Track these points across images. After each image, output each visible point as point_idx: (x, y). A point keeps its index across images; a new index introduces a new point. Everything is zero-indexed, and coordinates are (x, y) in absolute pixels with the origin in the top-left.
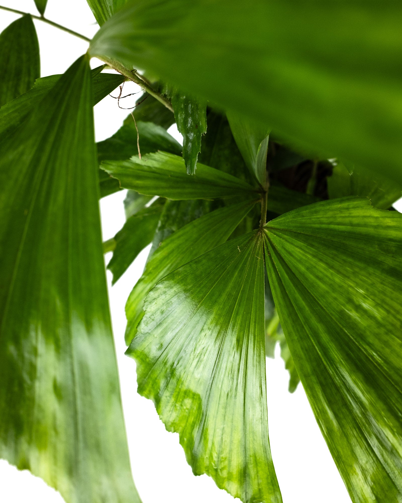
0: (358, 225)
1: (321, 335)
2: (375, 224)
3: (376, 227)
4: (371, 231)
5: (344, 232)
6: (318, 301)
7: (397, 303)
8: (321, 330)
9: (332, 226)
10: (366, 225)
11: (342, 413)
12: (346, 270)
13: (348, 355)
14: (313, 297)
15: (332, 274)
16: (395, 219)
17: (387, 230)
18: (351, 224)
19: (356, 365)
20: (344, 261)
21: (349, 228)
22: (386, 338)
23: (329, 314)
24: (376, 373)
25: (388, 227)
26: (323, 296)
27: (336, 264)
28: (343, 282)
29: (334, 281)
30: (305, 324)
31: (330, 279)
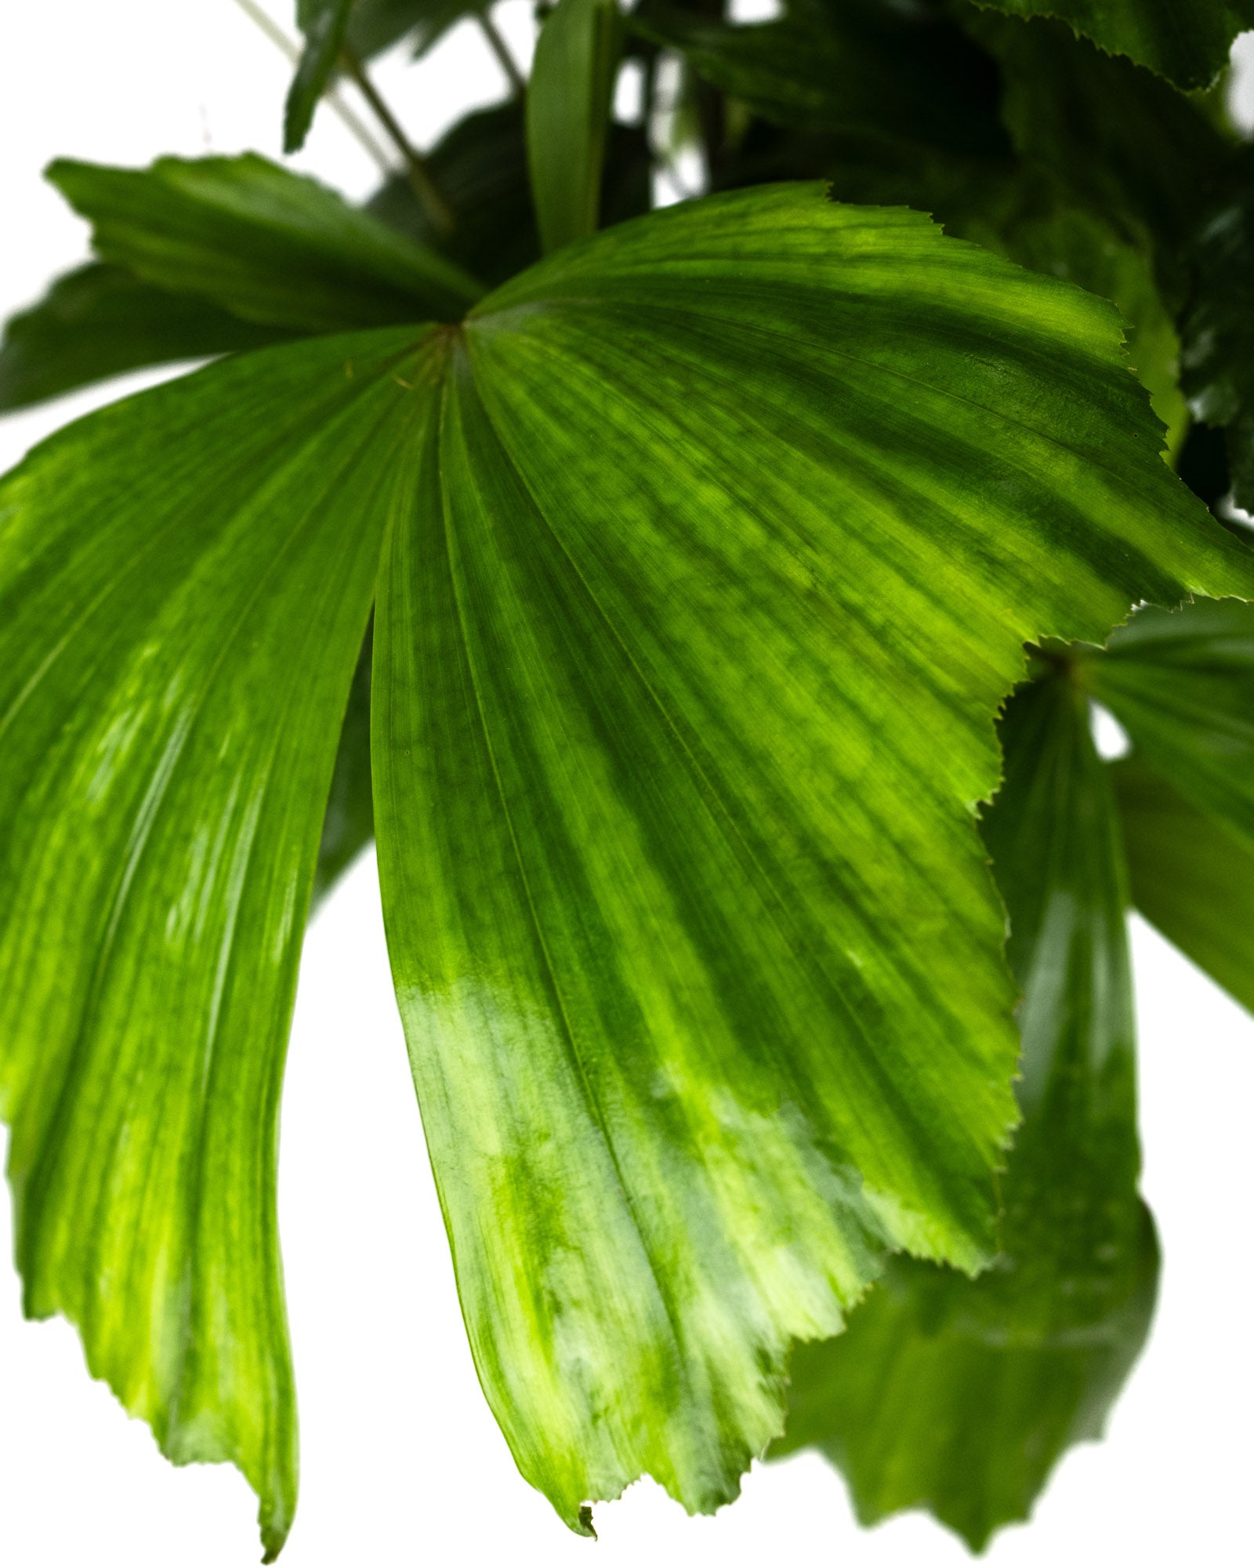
0: (759, 256)
1: (500, 601)
2: (820, 250)
3: (817, 259)
4: (799, 271)
5: (699, 279)
6: (531, 491)
7: (821, 507)
8: (504, 583)
9: (670, 267)
10: (784, 255)
11: (495, 903)
12: (664, 388)
13: (575, 678)
14: (518, 479)
15: (606, 396)
16: (895, 231)
17: (855, 267)
18: (736, 255)
19: (595, 717)
20: (669, 361)
21: (723, 266)
22: (736, 624)
23: (555, 532)
24: (665, 759)
25: (865, 259)
26: (551, 473)
27: (634, 370)
28: (638, 420)
29: (606, 420)
30: (458, 566)
31: (594, 414)
